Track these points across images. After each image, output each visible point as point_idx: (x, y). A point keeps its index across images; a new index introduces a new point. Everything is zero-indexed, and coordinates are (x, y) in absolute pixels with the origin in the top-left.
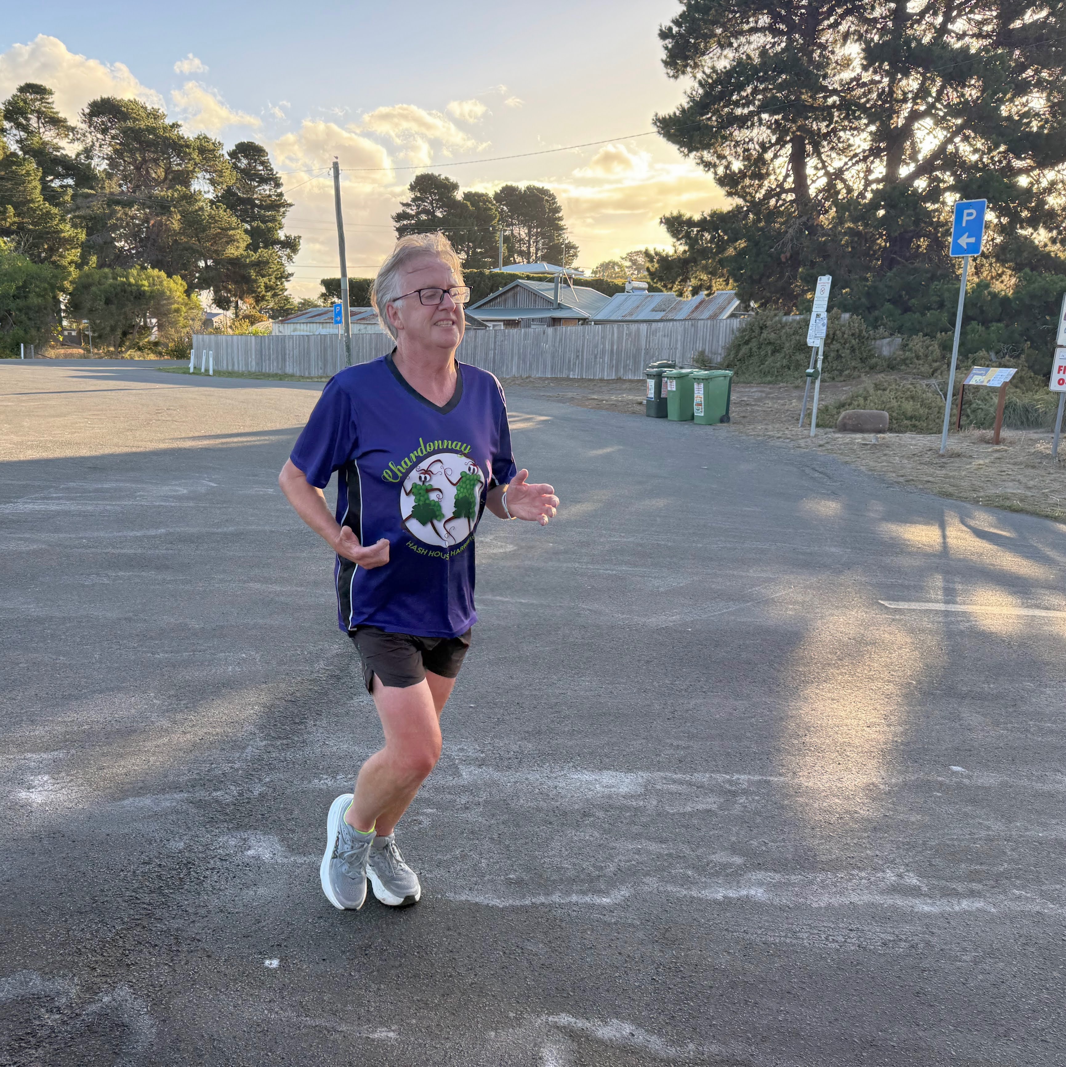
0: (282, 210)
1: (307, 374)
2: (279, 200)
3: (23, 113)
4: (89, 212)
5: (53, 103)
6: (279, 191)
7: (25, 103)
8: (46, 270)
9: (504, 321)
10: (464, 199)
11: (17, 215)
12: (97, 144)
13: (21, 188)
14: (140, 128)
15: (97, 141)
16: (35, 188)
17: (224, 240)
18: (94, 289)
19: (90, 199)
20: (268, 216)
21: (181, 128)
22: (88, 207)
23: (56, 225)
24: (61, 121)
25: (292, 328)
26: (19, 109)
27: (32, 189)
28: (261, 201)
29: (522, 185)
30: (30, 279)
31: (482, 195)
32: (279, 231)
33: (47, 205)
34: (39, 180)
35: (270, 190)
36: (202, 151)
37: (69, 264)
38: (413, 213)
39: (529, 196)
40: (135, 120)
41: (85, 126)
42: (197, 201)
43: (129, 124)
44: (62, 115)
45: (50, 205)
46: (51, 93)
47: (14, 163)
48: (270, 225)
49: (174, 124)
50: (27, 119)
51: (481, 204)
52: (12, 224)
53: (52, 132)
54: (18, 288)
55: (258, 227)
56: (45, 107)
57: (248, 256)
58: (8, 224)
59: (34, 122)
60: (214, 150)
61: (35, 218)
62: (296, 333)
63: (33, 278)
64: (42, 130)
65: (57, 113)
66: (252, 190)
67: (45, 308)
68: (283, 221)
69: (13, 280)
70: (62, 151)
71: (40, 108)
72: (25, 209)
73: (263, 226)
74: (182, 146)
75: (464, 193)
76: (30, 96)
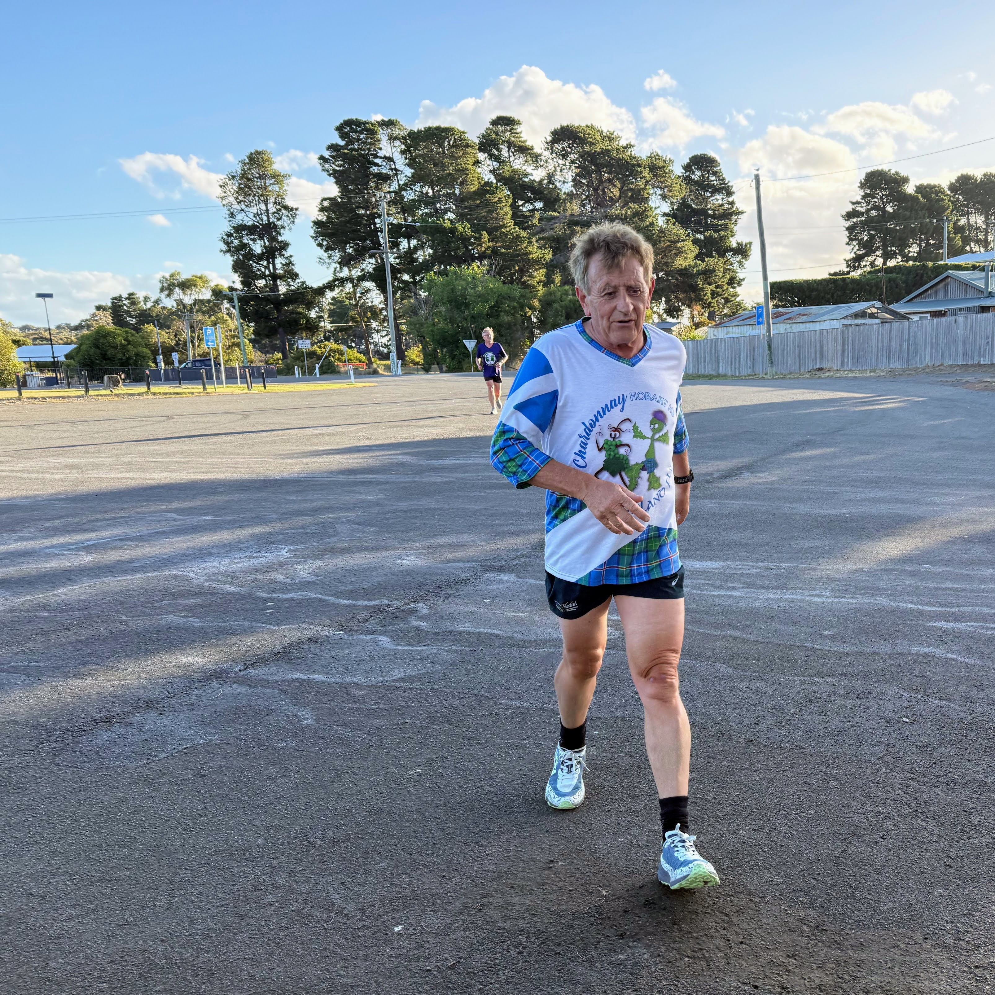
0: (734, 218)
1: (737, 374)
2: (731, 208)
3: (495, 144)
4: (551, 233)
5: (521, 132)
6: (731, 199)
7: (497, 134)
8: (516, 291)
9: (930, 312)
10: (916, 192)
11: (491, 240)
12: (558, 169)
13: (494, 215)
14: (595, 151)
15: (559, 166)
16: (506, 213)
17: (674, 252)
18: (556, 305)
19: (553, 221)
20: (721, 225)
21: (634, 148)
22: (551, 229)
23: (525, 248)
24: (529, 149)
25: (725, 332)
26: (492, 141)
27: (504, 215)
28: (714, 210)
29: (978, 173)
30: (501, 298)
31: (935, 186)
32: (731, 239)
33: (517, 229)
34: (510, 206)
35: (723, 199)
36: (653, 168)
37: (538, 283)
38: (863, 210)
39: (986, 184)
40: (592, 144)
41: (547, 154)
42: (647, 217)
43: (587, 148)
44: (529, 144)
45: (520, 229)
46: (519, 123)
47: (487, 192)
48: (722, 233)
49: (627, 145)
50: (499, 150)
51: (933, 195)
52: (487, 249)
53: (521, 160)
54: (491, 308)
55: (711, 236)
56: (514, 137)
57: (696, 265)
58: (483, 249)
59: (505, 152)
60: (664, 167)
61: (506, 242)
62: (728, 336)
63: (504, 298)
64: (512, 159)
65: (525, 141)
66: (705, 200)
67: (515, 325)
68: (735, 229)
69: (486, 301)
70: (530, 177)
71: (510, 139)
72: (498, 234)
73: (715, 235)
74: (633, 166)
75: (916, 186)
76: (500, 128)
